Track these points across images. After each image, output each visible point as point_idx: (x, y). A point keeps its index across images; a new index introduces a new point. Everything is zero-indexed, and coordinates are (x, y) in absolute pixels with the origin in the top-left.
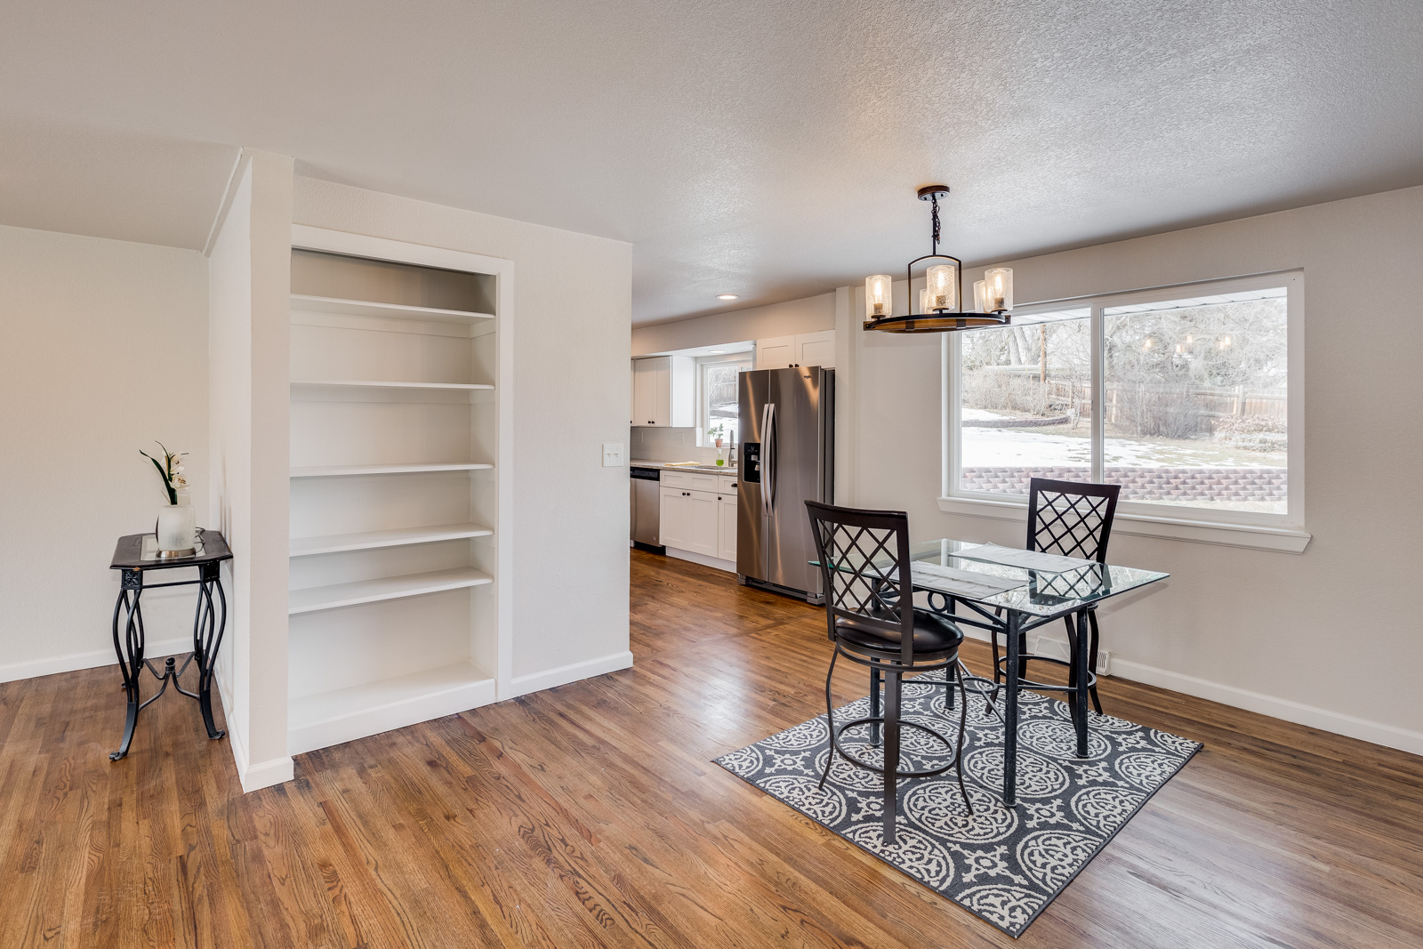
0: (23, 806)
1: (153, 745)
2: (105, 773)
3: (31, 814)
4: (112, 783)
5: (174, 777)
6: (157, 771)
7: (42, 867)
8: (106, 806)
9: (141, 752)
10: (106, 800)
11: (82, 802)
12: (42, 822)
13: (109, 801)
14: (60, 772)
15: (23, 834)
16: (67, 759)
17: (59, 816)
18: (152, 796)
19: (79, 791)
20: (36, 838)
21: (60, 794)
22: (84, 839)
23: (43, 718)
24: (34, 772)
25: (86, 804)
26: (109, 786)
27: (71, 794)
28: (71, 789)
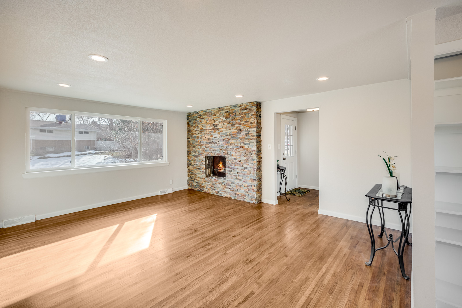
0: (338, 266)
1: (381, 266)
2: (362, 268)
3: (338, 271)
4: (363, 275)
5: (384, 287)
6: (379, 280)
7: (333, 295)
8: (358, 284)
9: (376, 267)
10: (359, 281)
11: (352, 276)
12: (340, 276)
13: (360, 282)
14: (351, 259)
15: (334, 277)
16: (354, 255)
17: (344, 277)
18: (374, 290)
19: (353, 271)
20: (336, 282)
21: (348, 268)
22: (348, 293)
23: (353, 236)
24: (345, 255)
25: (353, 278)
26: (362, 275)
27: (351, 270)
28: (351, 269)
